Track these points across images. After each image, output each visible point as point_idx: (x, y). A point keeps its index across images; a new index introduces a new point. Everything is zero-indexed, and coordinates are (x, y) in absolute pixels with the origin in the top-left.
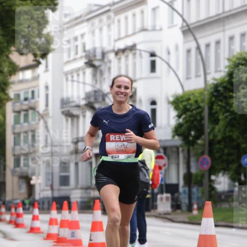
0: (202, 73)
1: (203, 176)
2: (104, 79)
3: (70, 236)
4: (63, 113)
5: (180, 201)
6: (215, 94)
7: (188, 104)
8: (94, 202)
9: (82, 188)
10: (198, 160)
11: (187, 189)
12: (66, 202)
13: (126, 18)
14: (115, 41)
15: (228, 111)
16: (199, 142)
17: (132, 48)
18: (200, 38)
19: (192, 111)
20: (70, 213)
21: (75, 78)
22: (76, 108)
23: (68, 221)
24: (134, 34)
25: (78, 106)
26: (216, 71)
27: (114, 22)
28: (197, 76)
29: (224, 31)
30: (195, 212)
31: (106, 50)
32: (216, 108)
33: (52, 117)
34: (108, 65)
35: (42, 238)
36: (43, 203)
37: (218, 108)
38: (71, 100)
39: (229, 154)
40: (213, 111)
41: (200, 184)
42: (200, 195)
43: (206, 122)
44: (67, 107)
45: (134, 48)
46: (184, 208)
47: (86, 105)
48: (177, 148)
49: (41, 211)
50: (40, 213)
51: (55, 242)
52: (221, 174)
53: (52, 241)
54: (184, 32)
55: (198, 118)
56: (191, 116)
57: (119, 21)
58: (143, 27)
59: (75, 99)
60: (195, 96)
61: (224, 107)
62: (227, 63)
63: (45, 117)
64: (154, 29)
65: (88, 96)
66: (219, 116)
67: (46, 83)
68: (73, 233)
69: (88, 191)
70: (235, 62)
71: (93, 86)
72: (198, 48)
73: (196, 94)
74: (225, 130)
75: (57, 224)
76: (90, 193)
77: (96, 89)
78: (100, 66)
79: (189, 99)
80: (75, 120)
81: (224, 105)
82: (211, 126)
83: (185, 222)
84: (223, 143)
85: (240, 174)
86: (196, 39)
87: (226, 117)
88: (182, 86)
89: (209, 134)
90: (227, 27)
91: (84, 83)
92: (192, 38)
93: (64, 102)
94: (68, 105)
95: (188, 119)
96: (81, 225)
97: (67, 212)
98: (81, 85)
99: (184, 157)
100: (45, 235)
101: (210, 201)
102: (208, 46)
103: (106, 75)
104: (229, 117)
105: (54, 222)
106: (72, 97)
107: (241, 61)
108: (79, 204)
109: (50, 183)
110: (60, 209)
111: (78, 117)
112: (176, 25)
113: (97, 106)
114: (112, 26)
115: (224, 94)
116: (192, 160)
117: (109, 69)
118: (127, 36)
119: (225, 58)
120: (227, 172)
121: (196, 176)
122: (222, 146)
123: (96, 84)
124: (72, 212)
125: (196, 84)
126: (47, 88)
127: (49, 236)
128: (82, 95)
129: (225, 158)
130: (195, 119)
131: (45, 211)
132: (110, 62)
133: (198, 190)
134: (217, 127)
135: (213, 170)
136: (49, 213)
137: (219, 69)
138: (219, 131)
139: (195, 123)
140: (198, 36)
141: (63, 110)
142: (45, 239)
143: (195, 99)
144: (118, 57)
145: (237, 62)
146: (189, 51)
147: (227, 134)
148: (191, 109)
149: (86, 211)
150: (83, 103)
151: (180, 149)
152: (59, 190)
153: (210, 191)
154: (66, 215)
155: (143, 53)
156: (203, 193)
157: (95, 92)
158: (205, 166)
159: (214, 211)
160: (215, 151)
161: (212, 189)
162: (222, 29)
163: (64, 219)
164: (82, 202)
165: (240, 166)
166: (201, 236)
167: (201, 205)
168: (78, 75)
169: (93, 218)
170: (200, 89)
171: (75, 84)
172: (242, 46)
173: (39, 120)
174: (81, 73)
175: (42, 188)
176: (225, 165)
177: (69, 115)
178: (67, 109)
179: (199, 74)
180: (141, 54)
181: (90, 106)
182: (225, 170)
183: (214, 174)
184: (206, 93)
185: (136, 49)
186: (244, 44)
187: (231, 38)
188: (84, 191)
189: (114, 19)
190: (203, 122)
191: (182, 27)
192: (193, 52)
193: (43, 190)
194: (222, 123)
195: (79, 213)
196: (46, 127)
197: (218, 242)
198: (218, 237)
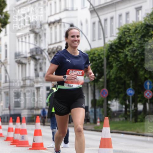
0: (102, 37)
1: (103, 101)
2: (42, 40)
3: (21, 138)
4: (16, 61)
5: (89, 117)
6: (111, 50)
7: (94, 56)
8: (36, 118)
9: (28, 109)
10: (100, 92)
11: (93, 109)
12: (18, 118)
13: (55, 3)
14: (49, 17)
15: (118, 61)
16: (101, 80)
17: (59, 21)
18: (101, 15)
19: (96, 61)
20: (21, 124)
21: (24, 40)
22: (25, 59)
23: (20, 129)
24: (60, 12)
25: (26, 58)
26: (111, 36)
27: (47, 5)
28: (99, 39)
29: (116, 11)
30: (98, 124)
31: (43, 22)
32: (111, 59)
33: (9, 64)
34: (44, 32)
35: (4, 140)
36: (4, 118)
37: (112, 59)
38: (21, 53)
39: (119, 88)
40: (109, 61)
41: (101, 106)
42: (101, 113)
43: (105, 67)
44: (18, 58)
45: (60, 21)
46: (92, 121)
47: (30, 57)
48: (87, 84)
49: (3, 123)
50: (2, 124)
51: (11, 142)
52: (114, 100)
53: (10, 142)
54: (91, 12)
55: (100, 65)
56: (95, 64)
57: (51, 4)
58: (66, 8)
59: (24, 53)
60: (98, 52)
61: (116, 59)
62: (118, 31)
63: (5, 64)
64: (73, 10)
65: (32, 51)
66: (113, 64)
67: (6, 43)
68: (23, 137)
69: (32, 110)
70: (123, 31)
71: (35, 45)
72: (100, 21)
73: (99, 51)
74: (116, 73)
75: (12, 131)
76: (33, 112)
77: (37, 47)
78: (39, 32)
79: (94, 54)
80: (24, 66)
81: (116, 57)
82: (108, 71)
83: (92, 130)
84: (115, 81)
85: (126, 100)
86: (98, 16)
87: (117, 65)
88: (90, 46)
89: (107, 75)
90: (117, 9)
91: (29, 43)
92: (96, 15)
93: (17, 55)
94: (19, 57)
95: (94, 66)
96: (28, 132)
97: (19, 123)
98: (27, 44)
99: (92, 90)
100: (5, 138)
101: (107, 117)
102: (106, 20)
103: (43, 38)
104: (119, 65)
105: (11, 130)
106: (22, 52)
107: (126, 30)
108: (26, 118)
109: (8, 105)
110: (15, 122)
111: (25, 64)
112: (86, 7)
113: (37, 57)
114: (47, 8)
115: (116, 50)
116: (97, 91)
117: (45, 34)
118: (56, 14)
119: (116, 28)
120: (118, 99)
121: (99, 101)
122: (115, 83)
123: (37, 43)
124: (22, 124)
125: (99, 44)
126: (6, 46)
127: (8, 139)
128: (28, 51)
129: (116, 90)
130: (98, 66)
131: (6, 123)
132: (45, 30)
133: (100, 110)
134: (112, 71)
135: (109, 98)
136: (8, 124)
137: (113, 35)
138: (113, 73)
139: (98, 68)
140: (99, 14)
141: (17, 60)
142: (5, 141)
143: (98, 53)
144: (50, 27)
145: (124, 30)
146: (94, 23)
147: (118, 75)
148: (96, 60)
149: (31, 123)
150: (29, 55)
151: (89, 85)
152: (14, 110)
153: (108, 111)
154: (18, 125)
155: (66, 24)
156: (103, 112)
157: (36, 48)
158: (104, 95)
159: (110, 123)
160: (111, 86)
161: (109, 109)
162: (114, 10)
163: (17, 128)
164: (28, 118)
165: (126, 95)
166: (102, 139)
167: (102, 120)
168: (26, 38)
169: (35, 127)
170: (101, 47)
171: (24, 43)
172: (127, 21)
173: (1, 66)
174: (27, 37)
175: (3, 109)
176: (117, 94)
177: (20, 63)
178: (19, 59)
179: (100, 38)
180: (64, 25)
181: (33, 57)
182: (117, 98)
183: (110, 100)
184: (105, 49)
185: (61, 22)
186: (128, 19)
187: (120, 16)
188: (29, 110)
189: (47, 3)
190: (103, 67)
191: (90, 8)
192: (97, 24)
193: (4, 110)
194: (115, 69)
195: (27, 124)
196: (6, 70)
197: (113, 142)
198: (112, 139)
